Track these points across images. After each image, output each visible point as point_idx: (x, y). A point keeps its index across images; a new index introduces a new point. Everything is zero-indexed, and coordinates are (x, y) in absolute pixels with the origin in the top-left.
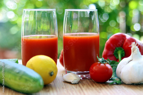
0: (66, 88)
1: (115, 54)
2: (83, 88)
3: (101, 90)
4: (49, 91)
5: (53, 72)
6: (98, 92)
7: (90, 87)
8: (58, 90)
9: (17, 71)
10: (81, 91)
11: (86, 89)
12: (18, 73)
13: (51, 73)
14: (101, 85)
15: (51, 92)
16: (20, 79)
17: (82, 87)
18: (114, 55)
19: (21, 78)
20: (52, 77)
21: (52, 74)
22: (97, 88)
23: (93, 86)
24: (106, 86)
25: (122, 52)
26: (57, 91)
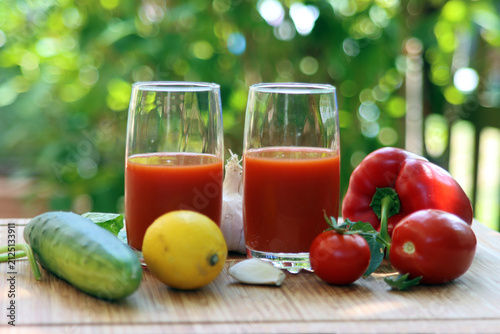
0: (249, 297)
1: (374, 205)
2: (293, 298)
3: (338, 302)
4: (207, 304)
5: (216, 255)
6: (332, 307)
7: (310, 296)
8: (230, 301)
9: (84, 244)
10: (289, 304)
11: (301, 301)
12: (85, 247)
13: (213, 257)
14: (340, 291)
15: (213, 304)
16: (86, 262)
17: (290, 294)
18: (371, 208)
19: (89, 259)
20: (215, 268)
21: (215, 260)
22: (330, 299)
23: (319, 293)
24: (352, 294)
25: (394, 200)
26: (228, 304)
